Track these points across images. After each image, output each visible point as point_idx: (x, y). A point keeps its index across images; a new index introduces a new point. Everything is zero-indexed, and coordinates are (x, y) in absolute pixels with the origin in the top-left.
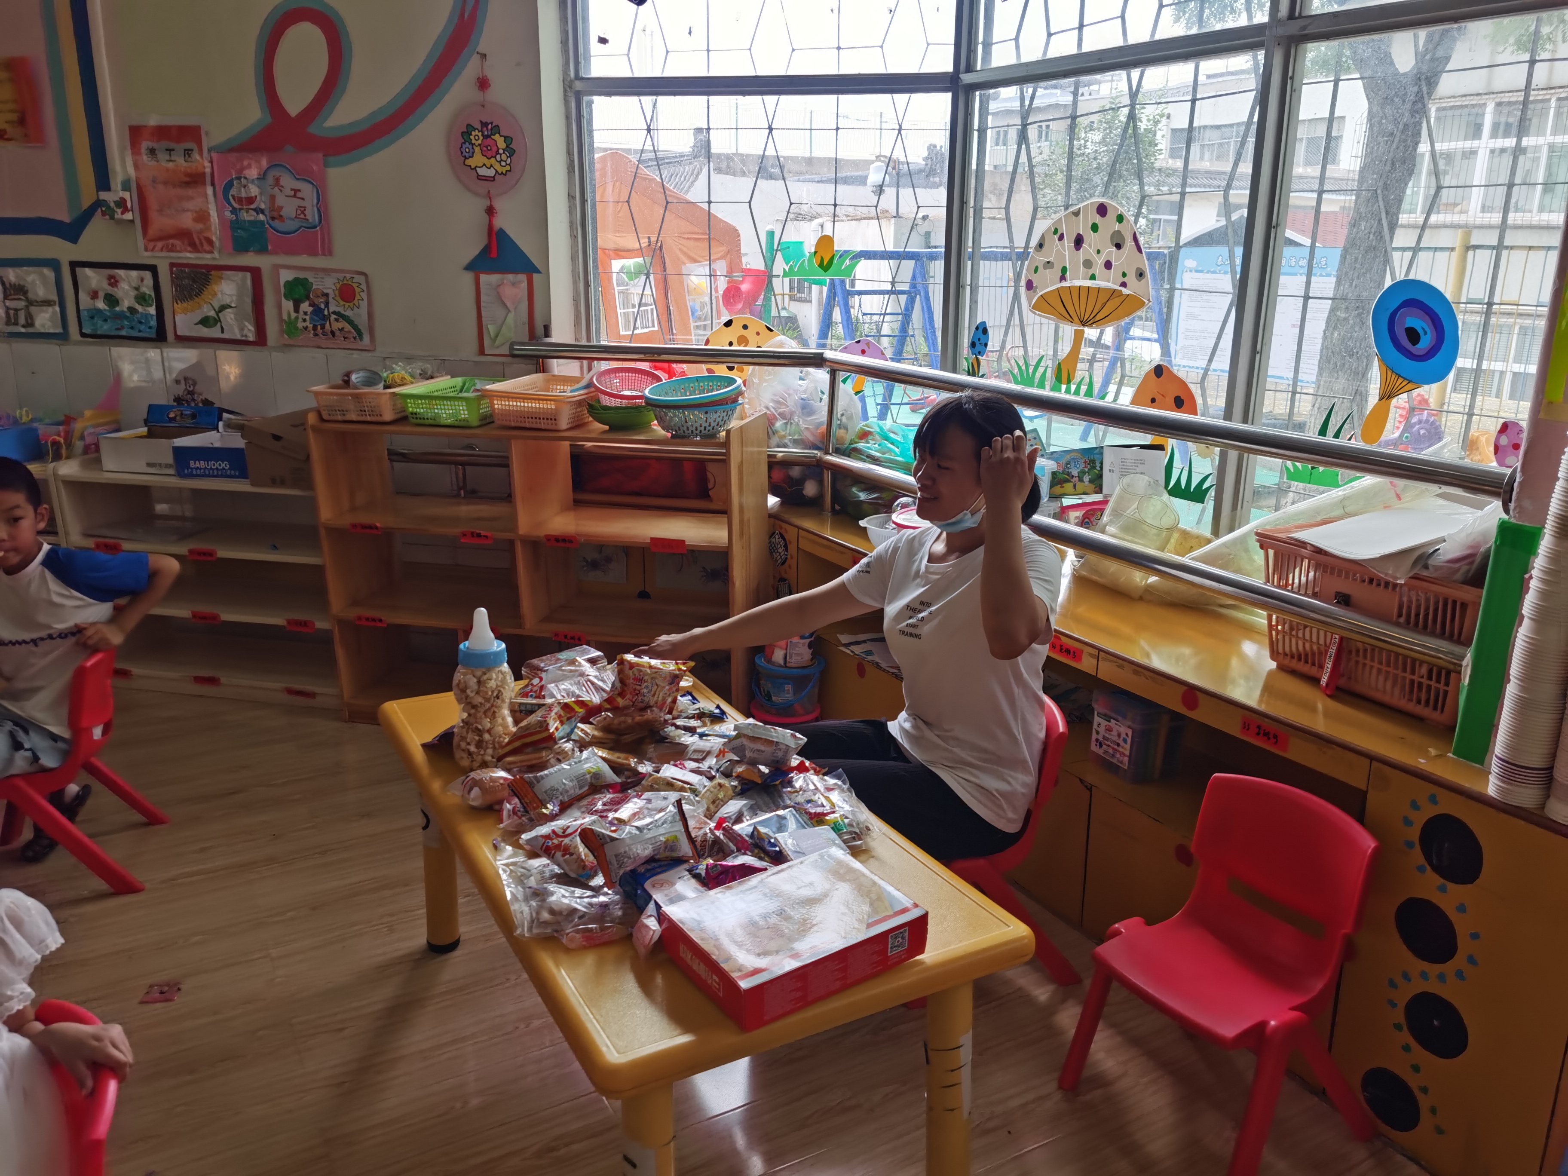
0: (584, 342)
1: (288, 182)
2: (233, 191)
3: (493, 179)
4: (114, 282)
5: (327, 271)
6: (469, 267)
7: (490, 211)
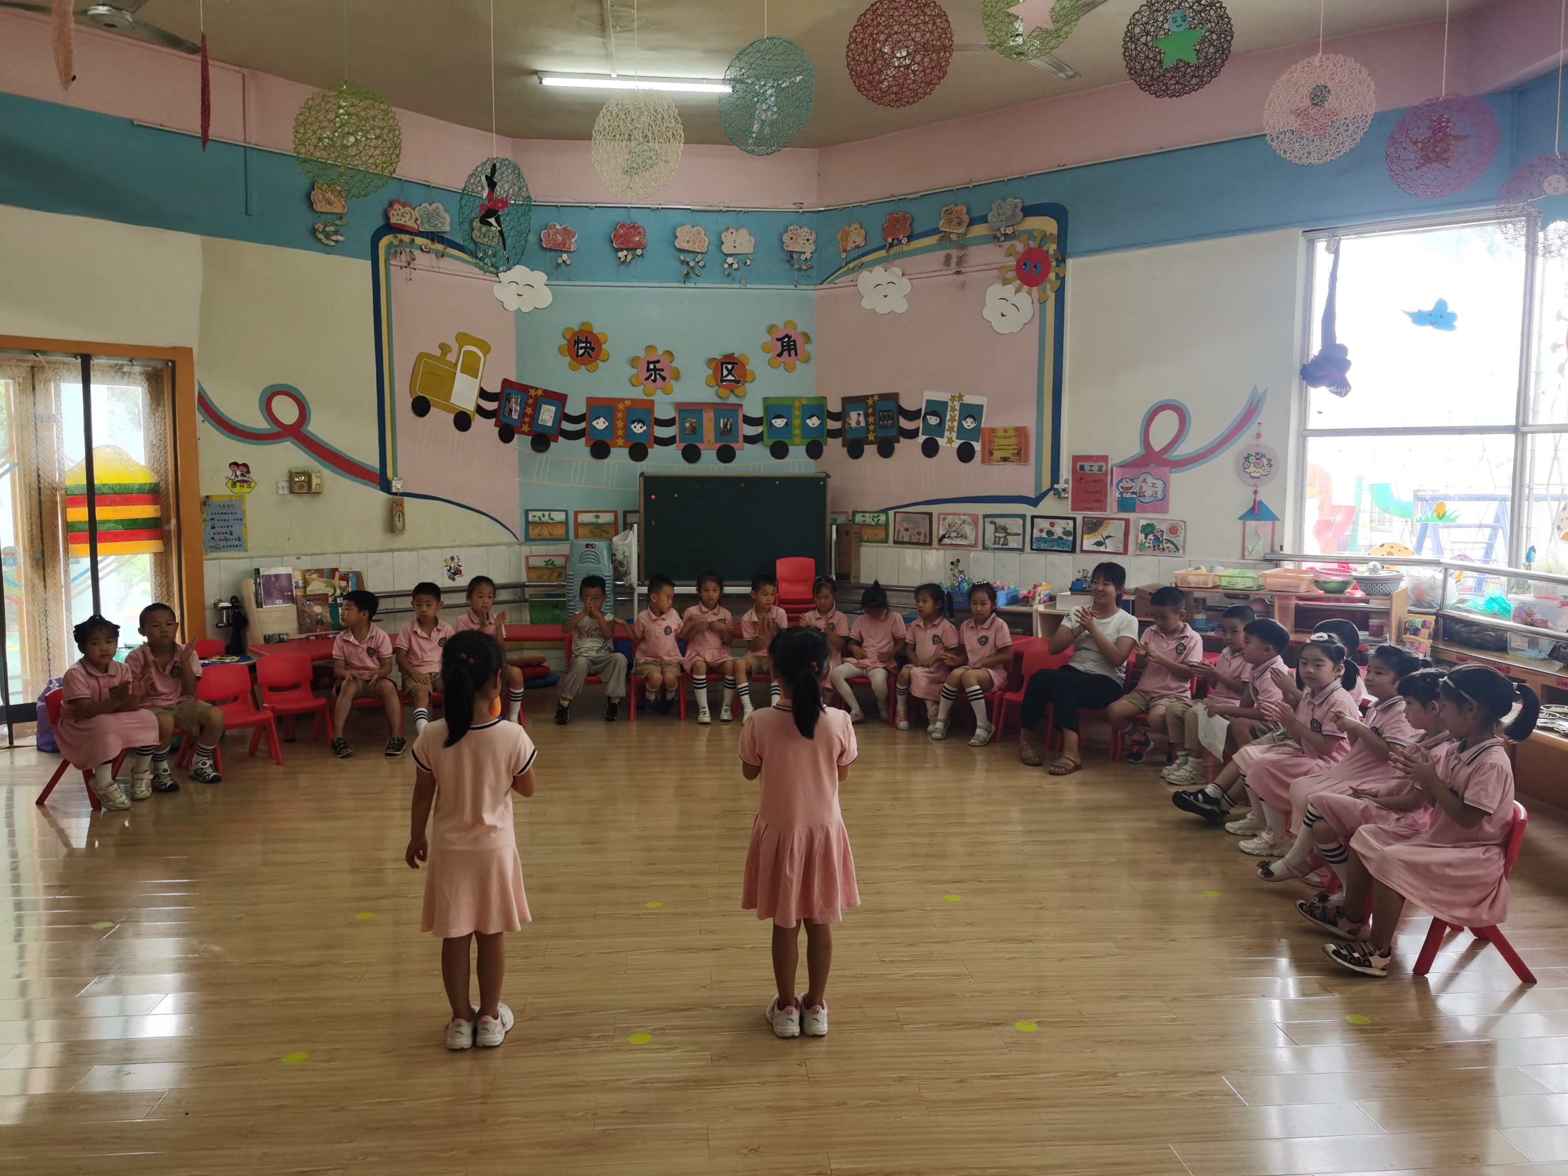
0: (1297, 553)
1: (1150, 480)
2: (1121, 484)
3: (1259, 478)
4: (1052, 525)
5: (1165, 520)
6: (1240, 518)
7: (1256, 492)
